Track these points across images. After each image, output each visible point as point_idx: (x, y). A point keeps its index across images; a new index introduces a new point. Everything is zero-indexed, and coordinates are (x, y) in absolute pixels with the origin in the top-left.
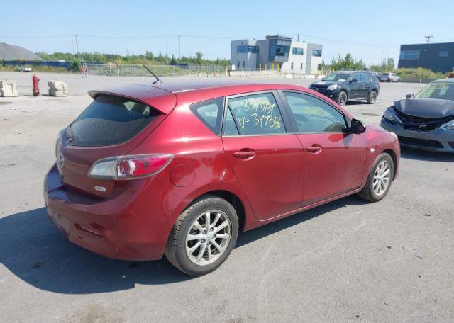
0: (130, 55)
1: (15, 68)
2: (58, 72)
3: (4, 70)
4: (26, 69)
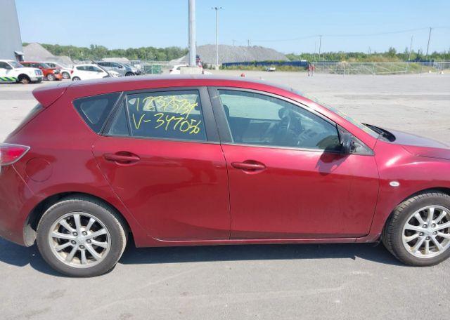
0: (373, 52)
1: (263, 68)
2: (296, 71)
3: (255, 70)
4: (271, 69)
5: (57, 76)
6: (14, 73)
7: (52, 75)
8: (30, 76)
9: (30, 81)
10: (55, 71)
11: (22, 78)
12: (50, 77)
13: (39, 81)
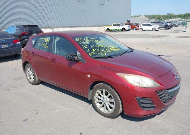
5: (137, 28)
6: (121, 28)
7: (136, 28)
8: (126, 28)
9: (126, 31)
10: (137, 26)
11: (124, 29)
12: (135, 29)
13: (129, 30)
